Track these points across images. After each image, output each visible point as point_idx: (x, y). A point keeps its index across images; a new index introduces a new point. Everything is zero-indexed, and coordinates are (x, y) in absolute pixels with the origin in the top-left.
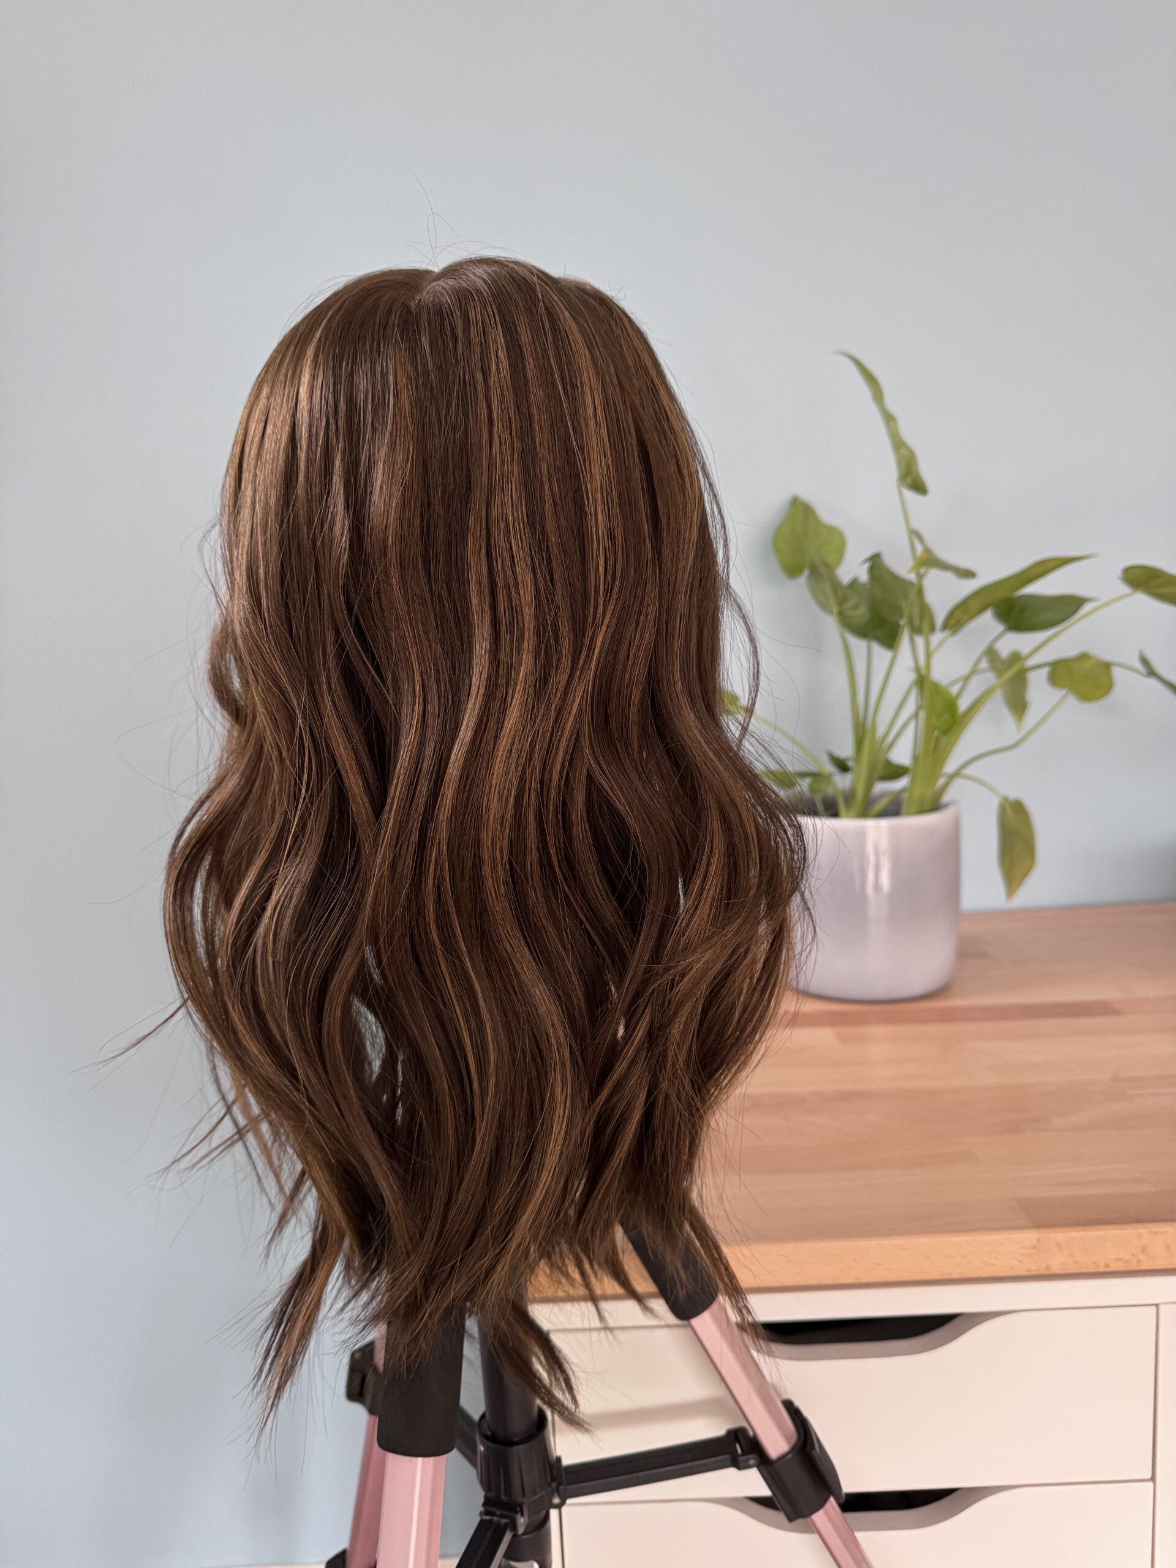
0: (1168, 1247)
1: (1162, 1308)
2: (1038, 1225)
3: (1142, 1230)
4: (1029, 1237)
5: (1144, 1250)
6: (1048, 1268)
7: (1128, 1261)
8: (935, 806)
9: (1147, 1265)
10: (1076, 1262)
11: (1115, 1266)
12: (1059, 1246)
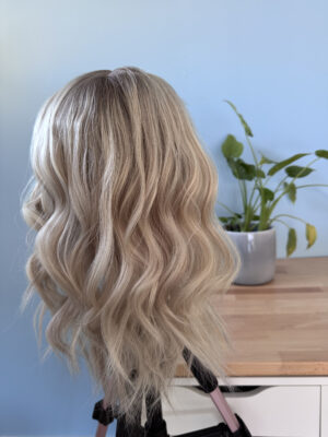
0: (324, 369)
1: (322, 386)
2: (283, 361)
3: (316, 363)
4: (280, 363)
5: (316, 369)
6: (286, 373)
7: (311, 373)
8: (269, 228)
9: (316, 373)
12: (290, 367)
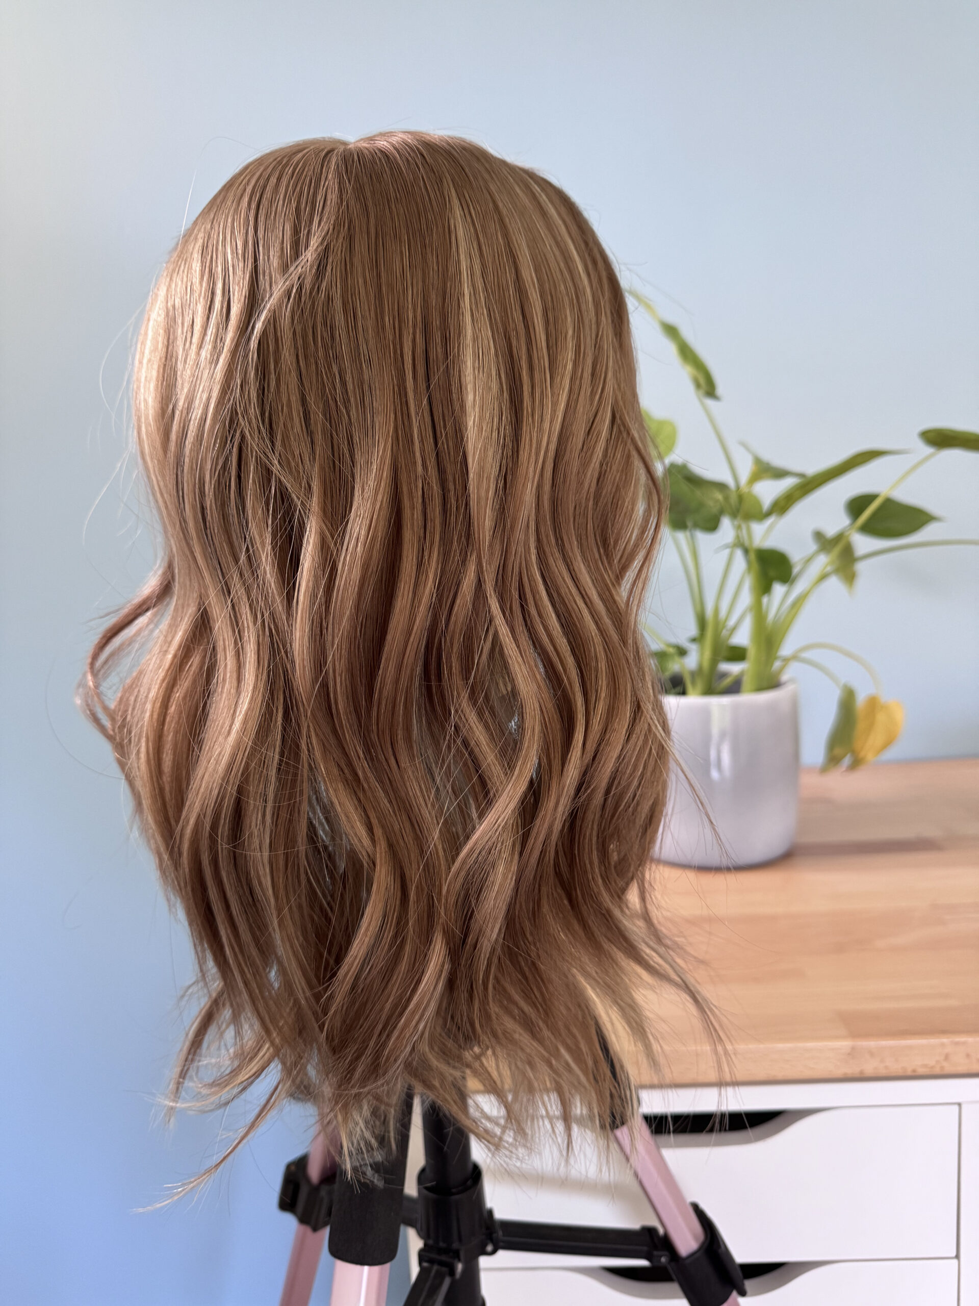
0: (968, 1056)
1: (963, 1107)
3: (945, 1040)
4: (845, 1044)
5: (947, 1057)
7: (932, 1067)
8: (773, 685)
9: (949, 1069)
10: (886, 1067)
11: (921, 1071)
12: (872, 1054)
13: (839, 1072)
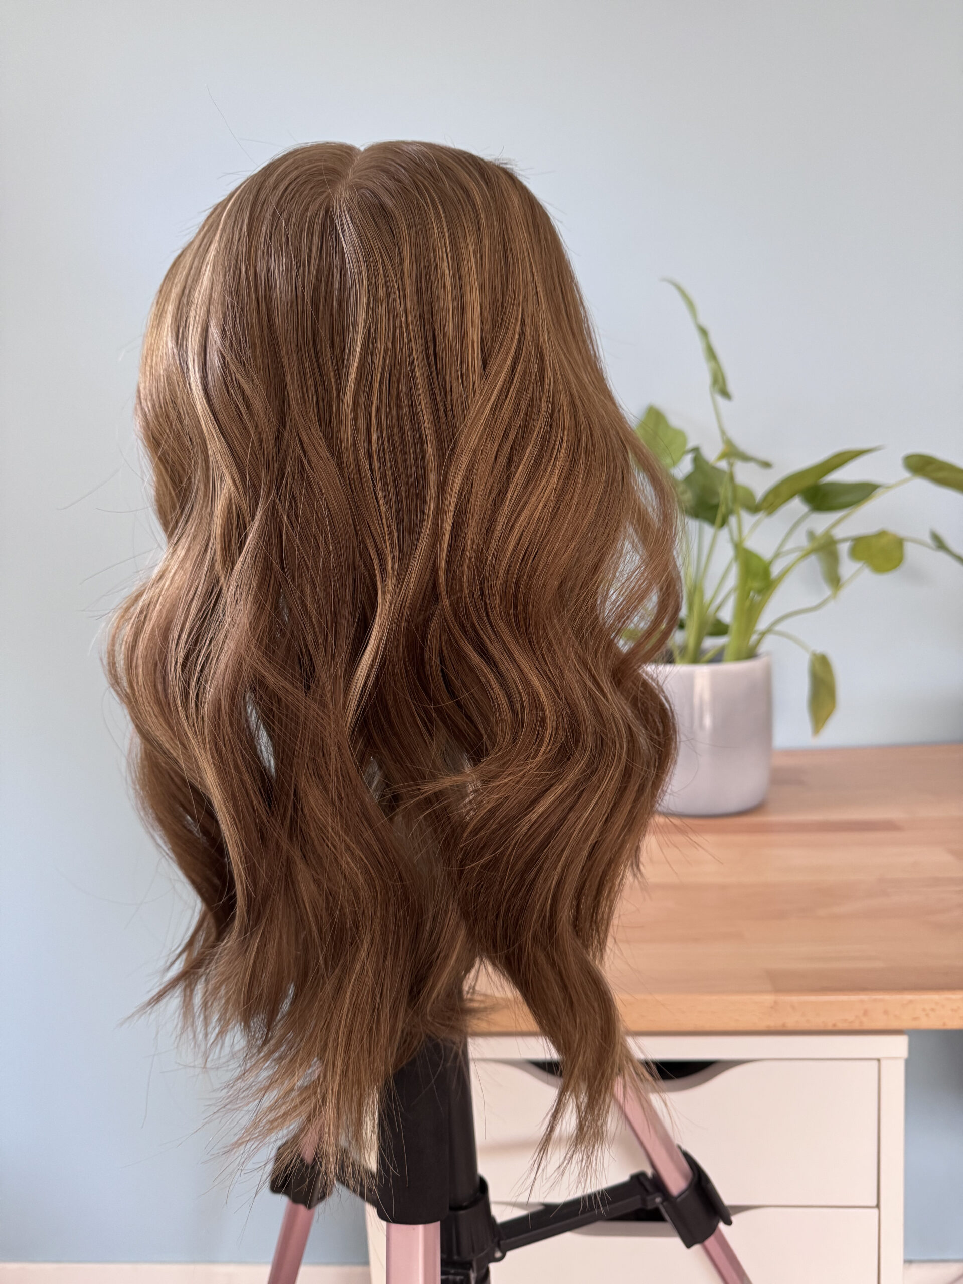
0: (886, 1012)
1: (883, 1063)
2: (778, 990)
3: (864, 997)
4: (769, 998)
5: (865, 1013)
6: (784, 1025)
7: (852, 1023)
8: (750, 655)
9: (868, 1025)
10: (808, 1021)
11: (841, 1026)
13: (762, 1026)
